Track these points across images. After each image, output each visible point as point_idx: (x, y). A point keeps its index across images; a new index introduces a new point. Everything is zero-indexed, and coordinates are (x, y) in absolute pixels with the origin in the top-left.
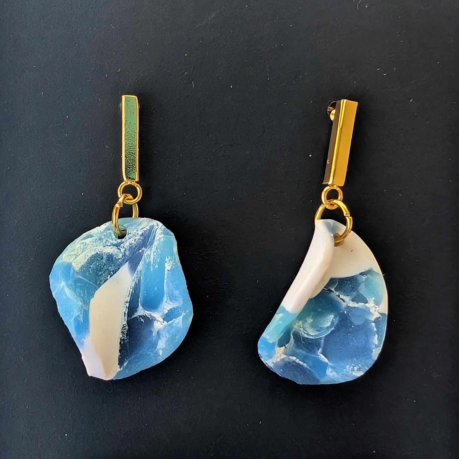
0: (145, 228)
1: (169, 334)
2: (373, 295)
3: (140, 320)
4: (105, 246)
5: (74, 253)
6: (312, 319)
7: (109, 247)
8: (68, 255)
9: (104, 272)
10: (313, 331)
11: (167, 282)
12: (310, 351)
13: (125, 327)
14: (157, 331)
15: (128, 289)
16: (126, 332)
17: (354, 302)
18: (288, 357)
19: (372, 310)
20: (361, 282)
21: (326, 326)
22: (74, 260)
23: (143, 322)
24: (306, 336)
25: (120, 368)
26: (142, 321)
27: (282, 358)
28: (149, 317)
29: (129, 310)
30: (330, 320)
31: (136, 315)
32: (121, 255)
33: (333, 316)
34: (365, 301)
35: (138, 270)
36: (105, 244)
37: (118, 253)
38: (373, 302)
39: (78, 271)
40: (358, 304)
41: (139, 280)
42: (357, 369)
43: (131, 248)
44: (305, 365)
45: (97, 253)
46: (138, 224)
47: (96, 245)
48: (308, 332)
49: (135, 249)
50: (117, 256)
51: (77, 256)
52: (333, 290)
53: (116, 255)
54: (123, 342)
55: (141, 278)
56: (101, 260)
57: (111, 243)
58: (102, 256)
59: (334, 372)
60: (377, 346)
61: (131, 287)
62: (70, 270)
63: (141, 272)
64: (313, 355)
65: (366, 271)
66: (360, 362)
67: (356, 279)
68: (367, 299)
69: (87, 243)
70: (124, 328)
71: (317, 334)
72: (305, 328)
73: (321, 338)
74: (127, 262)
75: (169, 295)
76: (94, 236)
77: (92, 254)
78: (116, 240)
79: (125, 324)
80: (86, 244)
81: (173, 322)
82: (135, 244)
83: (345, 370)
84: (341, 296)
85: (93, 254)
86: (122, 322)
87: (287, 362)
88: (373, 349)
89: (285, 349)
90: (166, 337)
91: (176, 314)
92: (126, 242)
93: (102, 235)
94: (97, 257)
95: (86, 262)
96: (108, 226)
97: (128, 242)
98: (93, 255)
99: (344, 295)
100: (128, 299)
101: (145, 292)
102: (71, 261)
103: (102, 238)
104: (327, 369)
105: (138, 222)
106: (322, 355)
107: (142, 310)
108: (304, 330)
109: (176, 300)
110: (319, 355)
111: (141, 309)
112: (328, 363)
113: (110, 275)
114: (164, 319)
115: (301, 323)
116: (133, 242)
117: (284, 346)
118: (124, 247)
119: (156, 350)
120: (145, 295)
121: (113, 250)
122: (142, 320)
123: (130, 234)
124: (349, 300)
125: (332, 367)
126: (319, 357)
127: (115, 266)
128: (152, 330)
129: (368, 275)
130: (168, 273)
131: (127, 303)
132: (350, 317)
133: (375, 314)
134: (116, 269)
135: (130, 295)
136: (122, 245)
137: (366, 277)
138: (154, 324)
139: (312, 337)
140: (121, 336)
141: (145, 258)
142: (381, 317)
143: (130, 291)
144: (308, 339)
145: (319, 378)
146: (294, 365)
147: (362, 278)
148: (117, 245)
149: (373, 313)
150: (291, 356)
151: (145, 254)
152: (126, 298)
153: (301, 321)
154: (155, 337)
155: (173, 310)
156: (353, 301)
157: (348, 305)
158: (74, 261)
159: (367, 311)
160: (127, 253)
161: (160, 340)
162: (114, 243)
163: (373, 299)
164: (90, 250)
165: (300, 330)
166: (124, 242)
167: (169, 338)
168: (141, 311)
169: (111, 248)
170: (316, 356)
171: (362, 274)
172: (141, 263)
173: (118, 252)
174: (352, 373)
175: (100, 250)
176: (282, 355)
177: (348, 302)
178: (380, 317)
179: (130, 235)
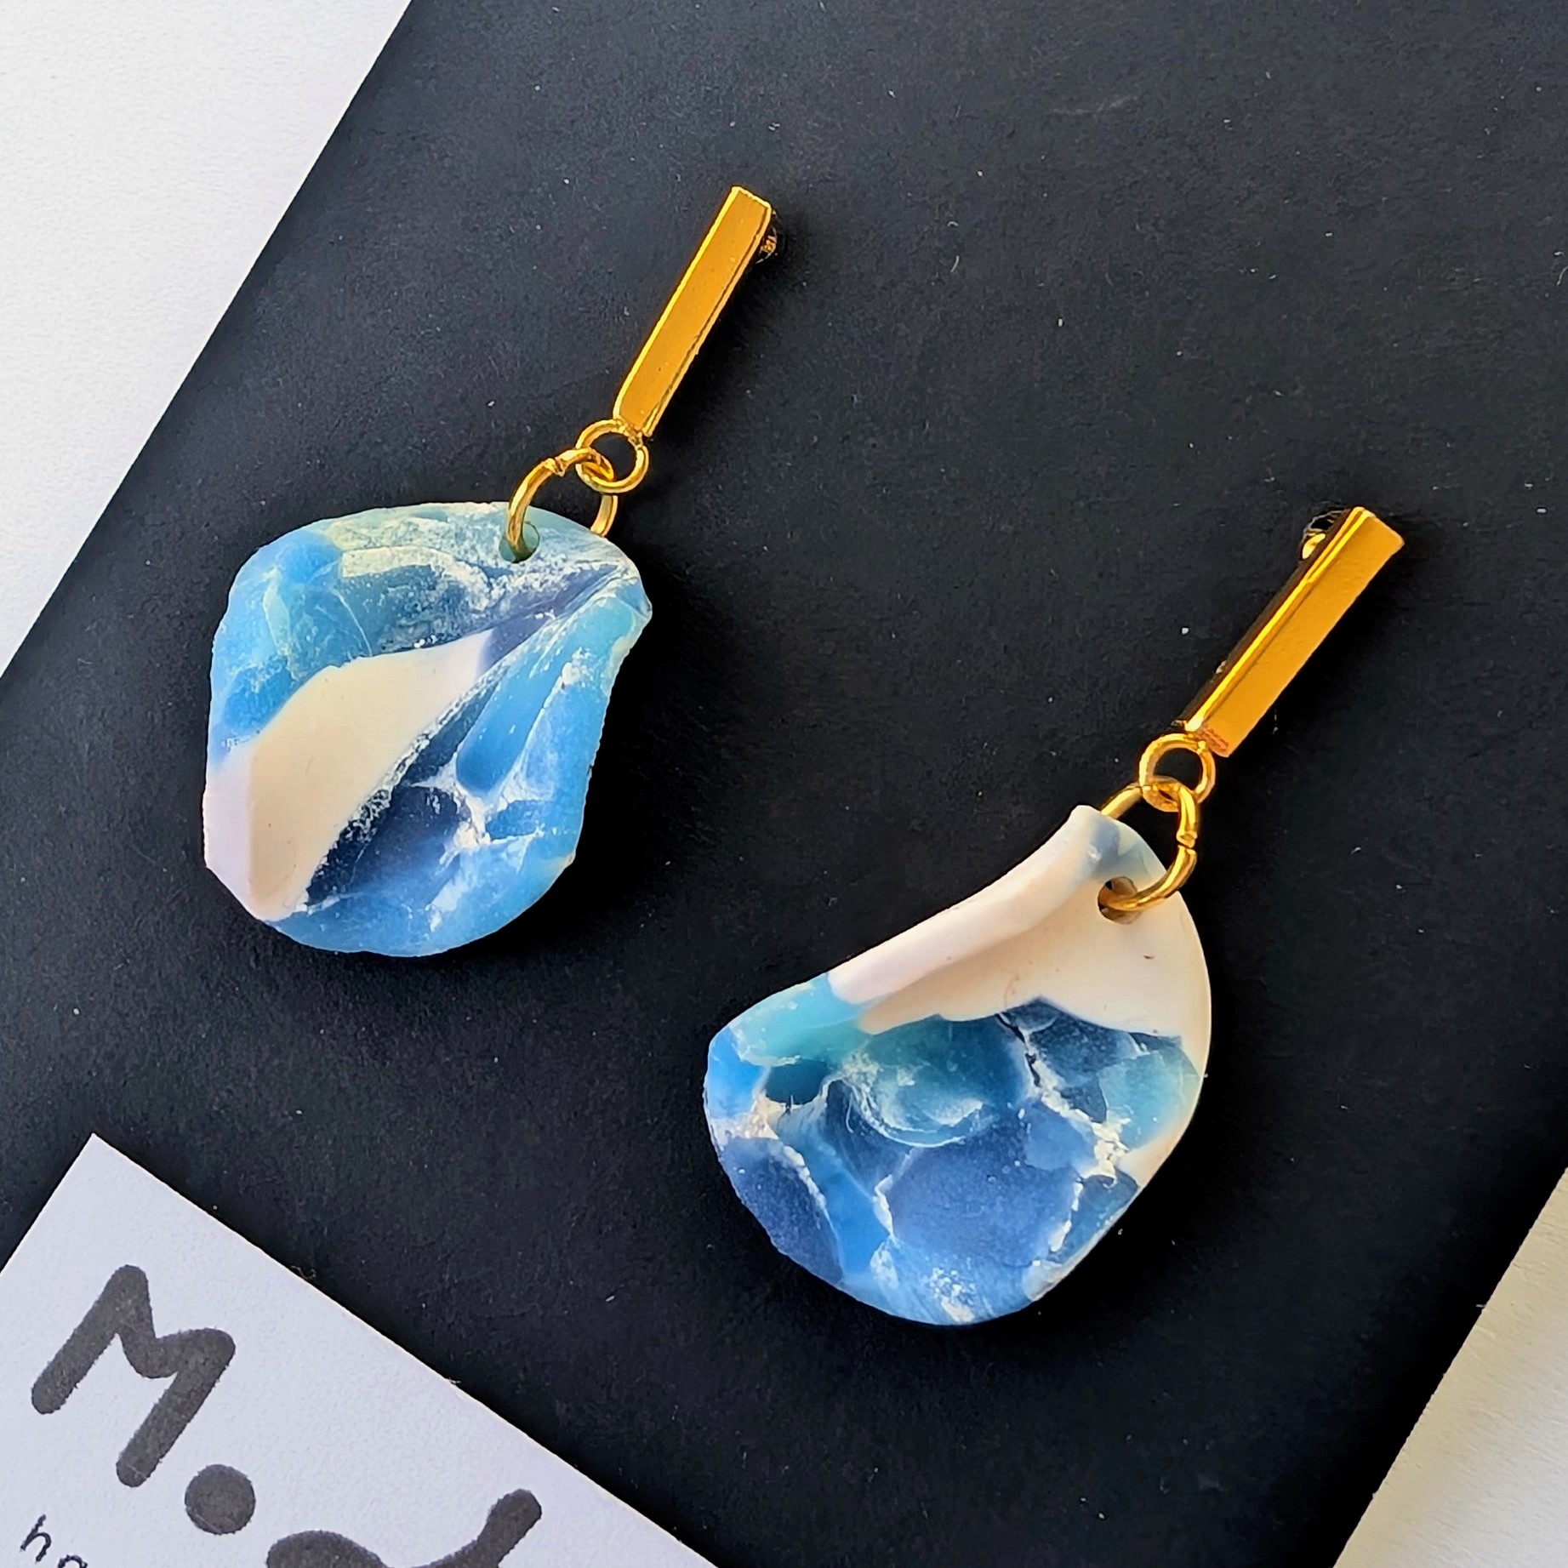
0: (588, 562)
1: (481, 876)
2: (1132, 1112)
3: (432, 801)
4: (460, 560)
5: (369, 535)
6: (913, 1079)
7: (468, 567)
8: (348, 530)
9: (415, 626)
10: (897, 1113)
11: (543, 717)
12: (858, 1166)
13: (381, 797)
14: (456, 854)
15: (450, 704)
16: (377, 815)
17: (1065, 1100)
18: (781, 1144)
19: (1100, 1150)
20: (1122, 1058)
21: (944, 1122)
22: (355, 549)
23: (437, 811)
24: (868, 1115)
25: (308, 904)
26: (434, 809)
27: (761, 1135)
28: (459, 804)
29: (420, 761)
30: (963, 1112)
31: (430, 783)
32: (485, 603)
33: (979, 1105)
34: (1096, 1114)
35: (503, 665)
36: (462, 553)
37: (482, 595)
38: (1120, 1131)
39: (347, 578)
40: (1072, 1111)
41: (489, 693)
42: (961, 1292)
43: (522, 596)
44: (821, 1200)
45: (429, 566)
46: (577, 543)
47: (438, 546)
48: (880, 1108)
49: (529, 604)
50: (473, 602)
51: (371, 545)
52: (1026, 1033)
53: (473, 596)
54: (354, 834)
55: (498, 688)
56: (429, 589)
57: (479, 558)
58: (436, 583)
59: (893, 1269)
60: (1053, 1256)
61: (461, 700)
62: (326, 563)
63: (505, 672)
64: (859, 1187)
65: (1156, 1038)
66: (977, 1276)
67: (1113, 1043)
68: (1108, 1112)
69: (420, 529)
70: (378, 800)
71: (904, 1129)
72: (880, 1093)
73: (908, 1149)
74: (487, 629)
75: (530, 756)
76: (449, 520)
77: (413, 563)
78: (496, 557)
79: (386, 792)
80: (415, 530)
81: (506, 845)
82: (538, 592)
83: (925, 1280)
84: (1039, 1065)
85: (418, 563)
86: (381, 781)
87: (773, 1158)
88: (1038, 1259)
89: (783, 1115)
90: (469, 885)
91: (522, 823)
92: (520, 576)
93: (470, 527)
94: (424, 577)
95: (385, 573)
96: (499, 512)
97: (523, 578)
98: (414, 566)
99: (1049, 1066)
100: (435, 730)
101: (484, 731)
102: (345, 546)
103: (465, 534)
104: (876, 1249)
105: (582, 541)
106: (883, 1199)
107: (452, 776)
108: (875, 1097)
109: (539, 781)
110: (876, 1195)
111: (450, 773)
112: (888, 1234)
113: (426, 640)
114: (488, 827)
115: (873, 1069)
116: (536, 585)
117: (784, 1104)
118: (504, 587)
119: (427, 908)
120: (481, 737)
121: (473, 579)
122: (436, 806)
123: (542, 559)
124: (1055, 1088)
125: (895, 1252)
126: (875, 1199)
127: (453, 624)
128: (446, 848)
129: (1155, 1052)
130: (559, 692)
131: (427, 738)
132: (1025, 1135)
133: (1100, 1163)
134: (450, 631)
135: (445, 722)
136: (505, 578)
137: (1148, 1053)
138: (458, 831)
139: (886, 1130)
140: (357, 817)
141: (536, 640)
142: (1115, 1182)
143: (451, 711)
144: (871, 1129)
145: (842, 1264)
146: (786, 1179)
147: (1133, 1049)
148: (491, 574)
149: (1098, 1157)
150: (791, 1146)
151: (544, 630)
152: (428, 726)
153: (876, 1064)
154: (443, 869)
155: (520, 808)
156: (1063, 1096)
157: (1043, 1099)
158: (352, 552)
159: (1084, 1145)
160: (504, 606)
161: (450, 884)
162: (485, 565)
163: (1126, 1121)
164: (416, 551)
165: (859, 1090)
166: (512, 573)
167: (475, 888)
168: (447, 780)
169: (471, 574)
170: (866, 1194)
171: (1139, 1038)
172: (523, 648)
173: (481, 591)
174: (940, 1299)
175: (440, 563)
176: (767, 1127)
177: (1047, 1090)
178: (1112, 1180)
179: (539, 561)
